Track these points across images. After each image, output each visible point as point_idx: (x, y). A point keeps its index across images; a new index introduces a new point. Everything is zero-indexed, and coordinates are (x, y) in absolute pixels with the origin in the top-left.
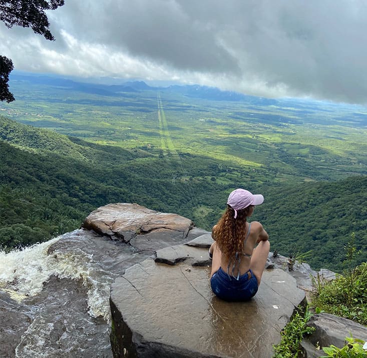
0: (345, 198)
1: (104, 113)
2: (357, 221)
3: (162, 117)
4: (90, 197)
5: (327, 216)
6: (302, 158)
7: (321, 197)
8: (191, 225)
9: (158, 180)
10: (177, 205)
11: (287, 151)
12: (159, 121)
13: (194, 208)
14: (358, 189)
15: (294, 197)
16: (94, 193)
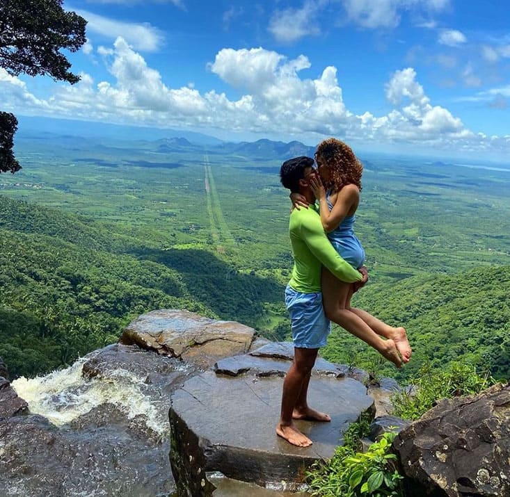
0: (472, 298)
1: (129, 182)
2: (490, 331)
3: (210, 187)
4: (107, 302)
5: (447, 324)
6: (408, 242)
7: (438, 297)
8: (254, 335)
9: (205, 275)
10: (233, 311)
11: (387, 232)
12: (206, 192)
13: (257, 315)
14: (488, 285)
15: (399, 297)
16: (113, 296)
